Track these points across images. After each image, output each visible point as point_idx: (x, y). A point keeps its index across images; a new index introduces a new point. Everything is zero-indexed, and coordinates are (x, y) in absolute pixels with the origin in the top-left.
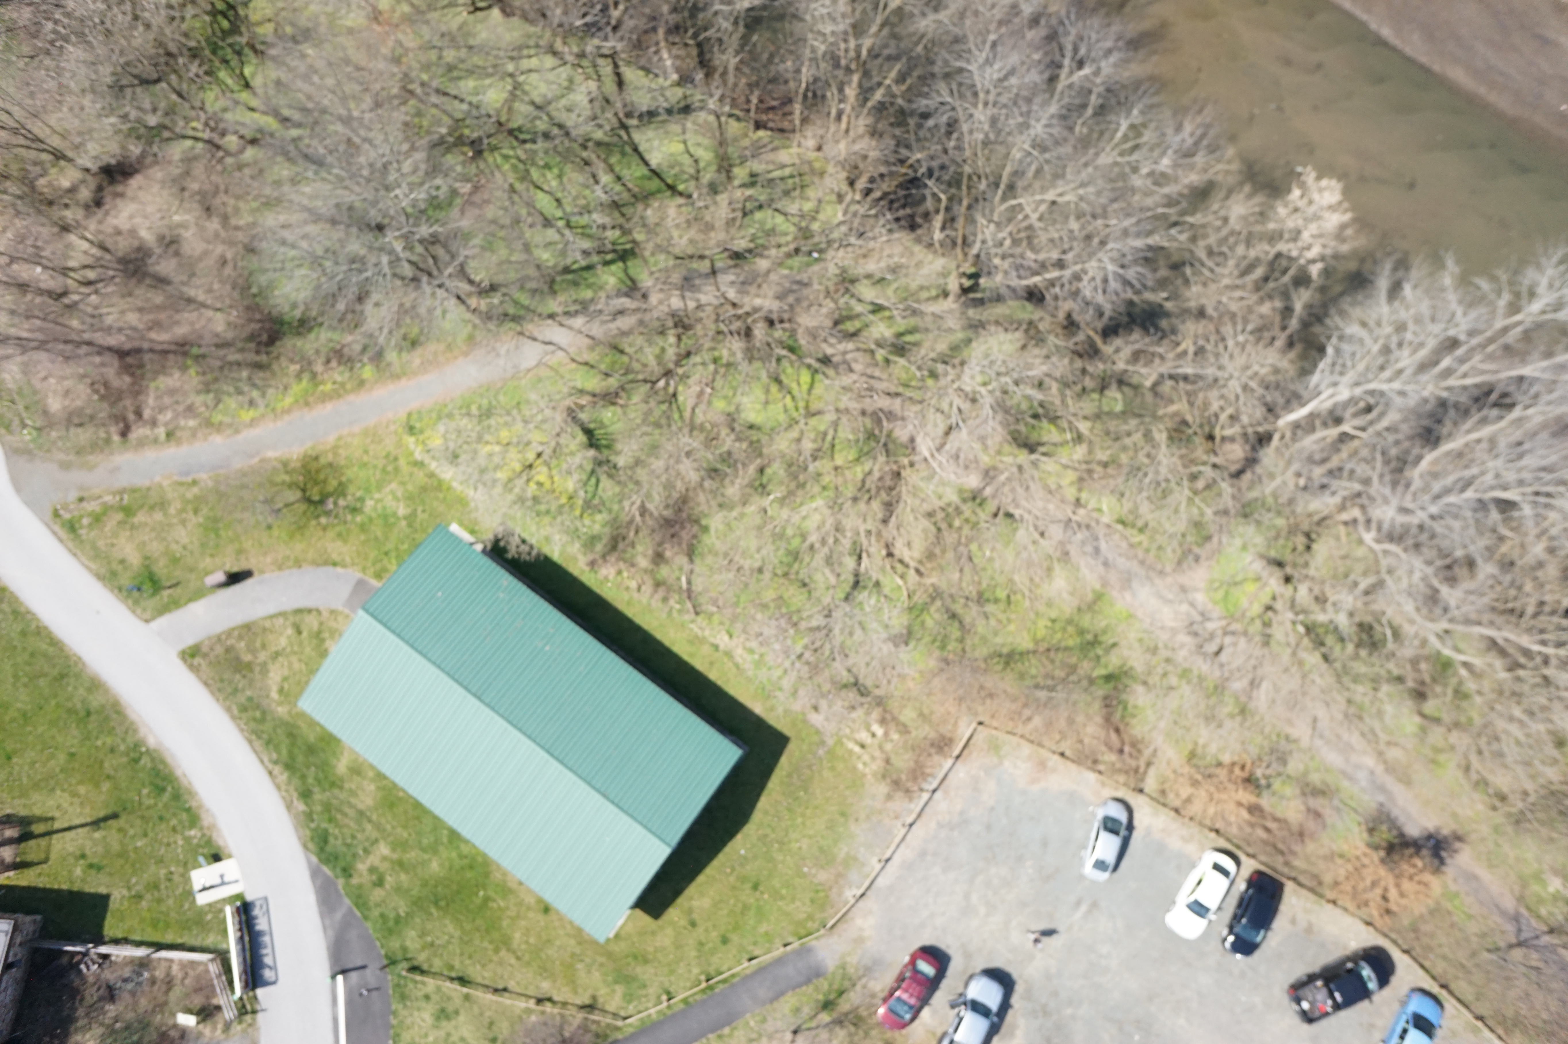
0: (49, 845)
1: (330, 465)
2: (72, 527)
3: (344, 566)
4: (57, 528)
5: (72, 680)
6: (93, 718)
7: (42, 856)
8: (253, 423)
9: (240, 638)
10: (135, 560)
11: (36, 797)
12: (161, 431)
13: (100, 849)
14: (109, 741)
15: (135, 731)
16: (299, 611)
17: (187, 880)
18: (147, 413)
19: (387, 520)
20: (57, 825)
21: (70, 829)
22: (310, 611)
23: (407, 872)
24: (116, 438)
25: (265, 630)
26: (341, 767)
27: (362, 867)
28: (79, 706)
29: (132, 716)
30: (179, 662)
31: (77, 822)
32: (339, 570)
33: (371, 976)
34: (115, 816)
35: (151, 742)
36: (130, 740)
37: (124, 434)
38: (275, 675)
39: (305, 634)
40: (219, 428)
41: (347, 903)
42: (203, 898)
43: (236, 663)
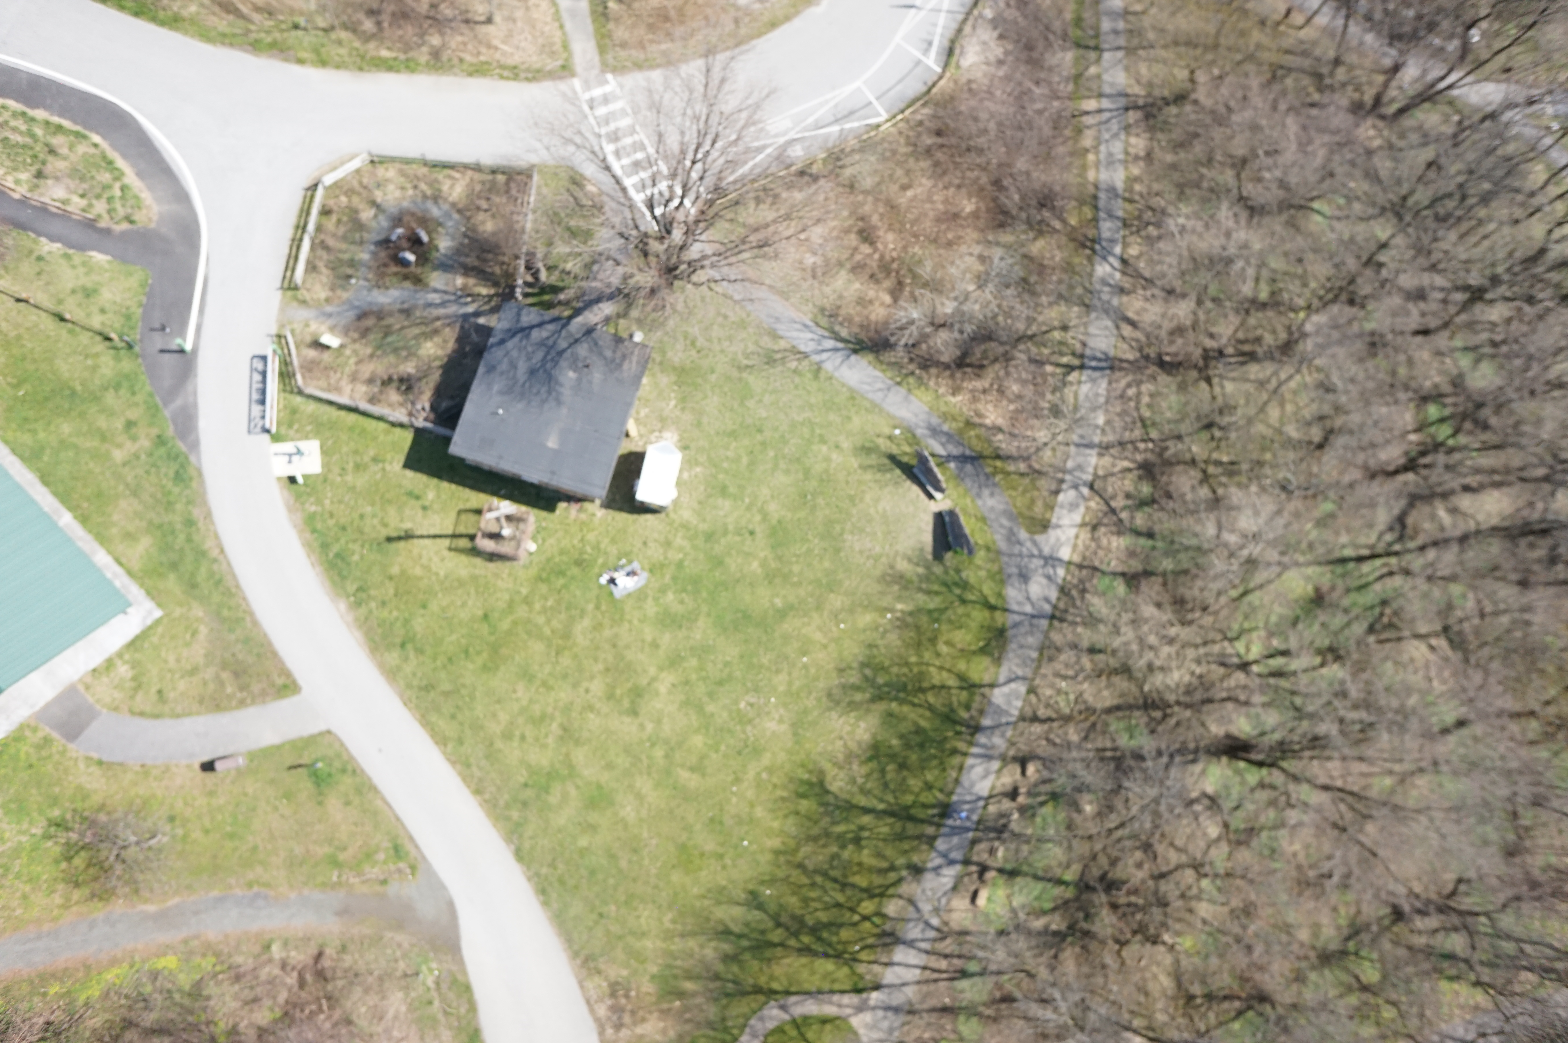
0: (456, 524)
1: (78, 885)
2: (398, 851)
3: (88, 759)
4: (413, 852)
5: (415, 683)
6: (398, 640)
7: (461, 516)
8: (163, 951)
9: (230, 697)
10: (333, 803)
11: (464, 573)
12: (276, 951)
13: (407, 512)
14: (385, 614)
15: (356, 620)
16: (157, 716)
17: (325, 465)
18: (292, 980)
20: (446, 542)
21: (435, 537)
22: (142, 714)
23: (99, 429)
24: (329, 951)
25: (201, 702)
28: (412, 655)
29: (358, 635)
30: (301, 681)
31: (427, 542)
32: (95, 755)
34: (389, 539)
35: (343, 606)
36: (363, 610)
37: (319, 956)
38: (197, 652)
39: (154, 690)
40: (207, 949)
41: (167, 413)
42: (312, 448)
43: (239, 672)
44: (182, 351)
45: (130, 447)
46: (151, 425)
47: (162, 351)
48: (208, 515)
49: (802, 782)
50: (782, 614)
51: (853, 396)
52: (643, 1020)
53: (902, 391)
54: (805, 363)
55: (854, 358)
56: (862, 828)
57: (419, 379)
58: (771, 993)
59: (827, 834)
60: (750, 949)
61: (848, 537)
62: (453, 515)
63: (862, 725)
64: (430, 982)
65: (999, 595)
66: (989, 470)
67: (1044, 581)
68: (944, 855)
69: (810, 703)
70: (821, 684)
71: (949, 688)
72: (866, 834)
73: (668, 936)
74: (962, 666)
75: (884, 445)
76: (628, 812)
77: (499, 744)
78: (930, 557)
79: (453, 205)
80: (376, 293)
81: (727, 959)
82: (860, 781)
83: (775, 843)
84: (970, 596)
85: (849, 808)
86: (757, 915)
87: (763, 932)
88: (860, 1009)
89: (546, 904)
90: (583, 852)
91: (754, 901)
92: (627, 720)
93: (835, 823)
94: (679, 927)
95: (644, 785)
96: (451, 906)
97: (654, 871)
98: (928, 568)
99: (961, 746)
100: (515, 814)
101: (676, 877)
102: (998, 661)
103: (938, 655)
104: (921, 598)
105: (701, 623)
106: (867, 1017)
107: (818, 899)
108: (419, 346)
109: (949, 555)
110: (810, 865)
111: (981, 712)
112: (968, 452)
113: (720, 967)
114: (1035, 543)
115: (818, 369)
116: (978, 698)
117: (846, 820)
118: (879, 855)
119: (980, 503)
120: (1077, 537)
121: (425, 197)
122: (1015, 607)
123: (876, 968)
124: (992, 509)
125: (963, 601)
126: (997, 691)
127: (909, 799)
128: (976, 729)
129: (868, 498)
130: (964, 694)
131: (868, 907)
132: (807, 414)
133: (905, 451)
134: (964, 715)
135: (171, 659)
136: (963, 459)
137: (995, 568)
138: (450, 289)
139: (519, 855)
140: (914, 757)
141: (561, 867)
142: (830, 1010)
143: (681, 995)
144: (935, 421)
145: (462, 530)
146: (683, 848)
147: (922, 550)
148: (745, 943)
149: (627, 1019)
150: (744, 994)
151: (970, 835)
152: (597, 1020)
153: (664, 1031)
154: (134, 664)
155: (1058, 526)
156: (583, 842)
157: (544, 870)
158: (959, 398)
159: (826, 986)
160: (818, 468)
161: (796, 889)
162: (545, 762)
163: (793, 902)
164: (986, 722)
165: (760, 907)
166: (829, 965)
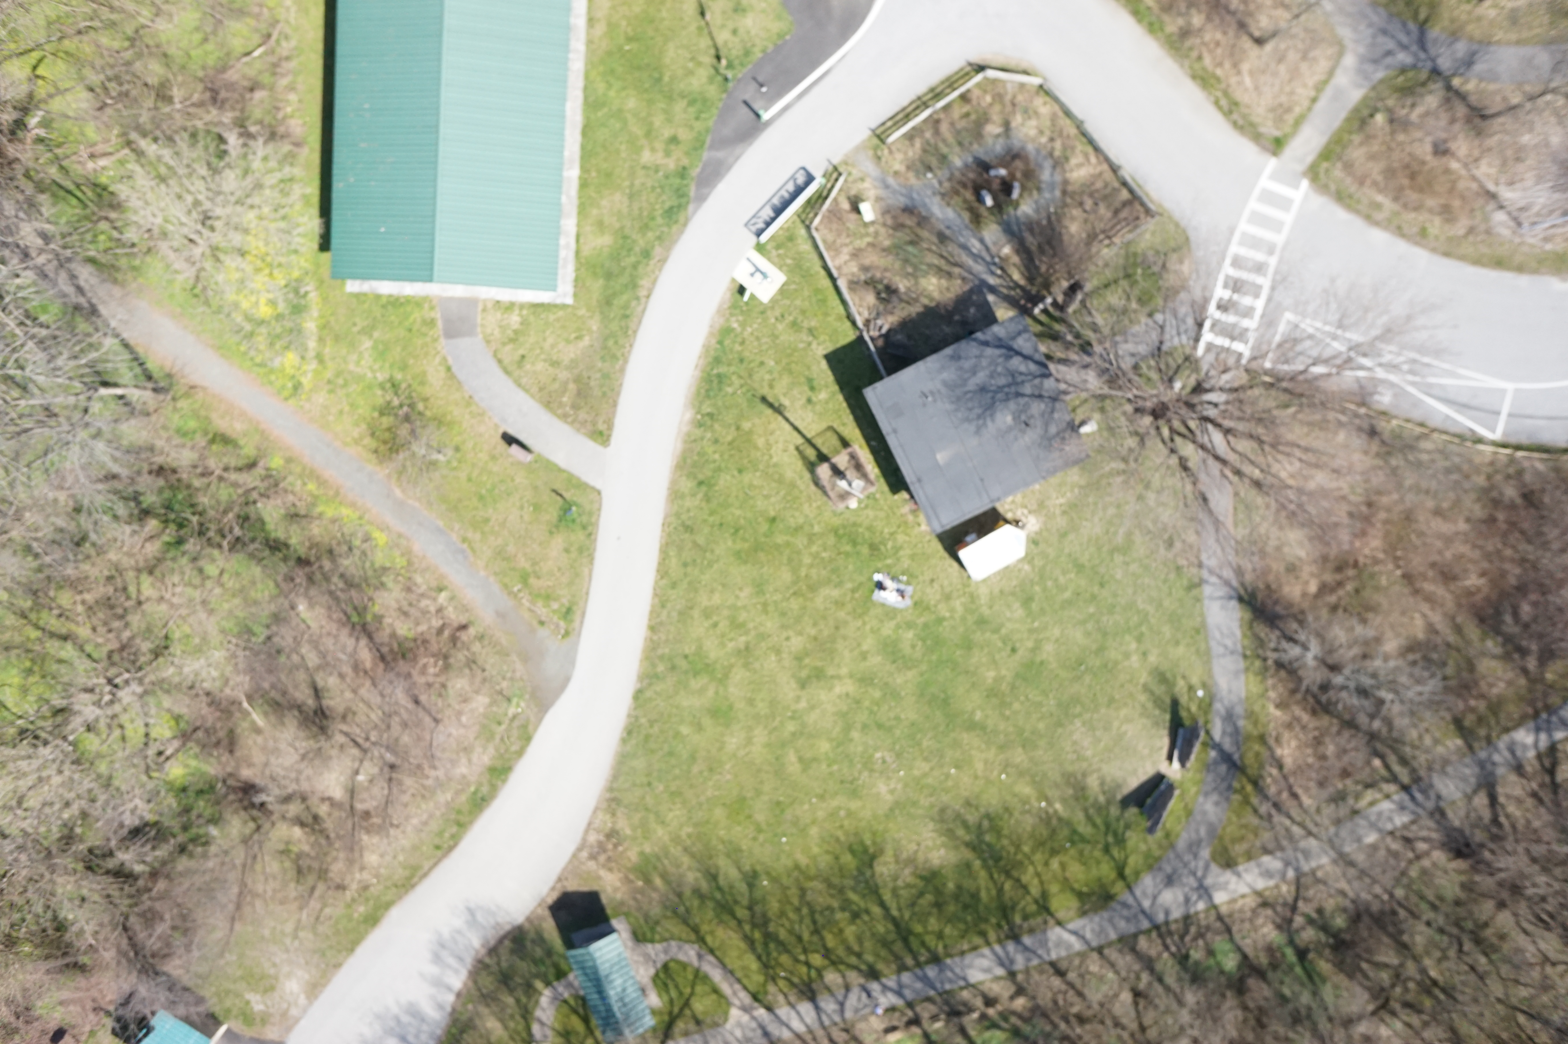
0: (819, 435)
1: (373, 435)
2: (568, 613)
3: (445, 360)
4: (576, 624)
5: (684, 517)
6: (701, 477)
7: (829, 434)
8: (384, 528)
9: (561, 405)
10: (558, 542)
11: (789, 474)
12: (443, 597)
13: (795, 392)
14: (710, 450)
15: (688, 434)
16: (507, 372)
17: (774, 301)
18: (436, 623)
19: (382, 351)
20: (800, 440)
21: (796, 429)
22: (500, 361)
23: (651, 124)
24: (472, 631)
25: (541, 389)
26: (606, 240)
27: (671, 164)
28: (700, 496)
29: (679, 446)
30: (614, 440)
31: (787, 427)
32: (450, 362)
33: (749, 92)
34: (764, 399)
35: (689, 415)
36: (698, 432)
37: (464, 627)
38: (569, 352)
39: (521, 352)
40: (407, 553)
41: (705, 155)
42: (778, 278)
43: (583, 393)
44: (758, 116)
45: (659, 158)
46: (687, 154)
47: (746, 103)
48: (663, 261)
49: (862, 843)
50: (972, 726)
51: (1201, 630)
52: (610, 870)
53: (1242, 664)
54: (1194, 570)
55: (1234, 603)
56: (867, 912)
57: (901, 300)
58: (701, 940)
59: (841, 891)
60: (718, 902)
61: (1078, 723)
62: (824, 425)
63: (942, 852)
64: (512, 711)
65: (1137, 874)
66: (1236, 785)
67: (1181, 898)
68: (901, 986)
69: (925, 802)
70: (945, 798)
71: (1028, 892)
72: (866, 918)
73: (676, 839)
74: (1054, 888)
75: (1181, 686)
76: (733, 741)
77: (696, 613)
78: (1119, 797)
79: (1066, 182)
80: (937, 199)
81: (697, 892)
82: (900, 883)
83: (803, 861)
84: (1115, 852)
85: (873, 891)
86: (743, 887)
87: (736, 902)
88: (745, 1009)
89: (624, 741)
90: (677, 734)
91: (751, 879)
92: (794, 685)
93: (854, 889)
94: (688, 842)
95: (760, 736)
96: (567, 680)
97: (709, 793)
98: (1109, 802)
99: (992, 936)
100: (661, 668)
101: (719, 813)
102: (1083, 913)
103: (1046, 864)
104: (1080, 816)
105: (910, 674)
106: (745, 1018)
107: (792, 922)
108: (926, 274)
109: (1133, 811)
110: (809, 897)
111: (1031, 931)
112: (1236, 757)
113: (687, 892)
114: (1207, 868)
115: (1196, 585)
116: (1039, 920)
117: (864, 896)
118: (860, 939)
119: (1201, 799)
120: (1243, 896)
121: (1051, 155)
122: (1138, 892)
123: (781, 998)
124: (1204, 813)
125: (1107, 850)
126: (1058, 930)
127: (918, 928)
128: (1015, 937)
129: (1123, 712)
130: (1033, 908)
131: (817, 959)
132: (1151, 609)
133: (1190, 708)
134: (1018, 919)
135: (550, 341)
136: (1226, 757)
137: (1157, 853)
138: (994, 249)
139: (638, 695)
140: (951, 908)
141: (656, 729)
142: (726, 988)
143: (648, 881)
144: (1239, 710)
145: (818, 442)
146: (742, 800)
147: (1119, 786)
148: (718, 896)
149: (602, 858)
150: (685, 922)
151: (932, 993)
152: (584, 839)
153: (616, 890)
154: (524, 322)
155: (1239, 875)
156: (685, 730)
157: (643, 721)
158: (1278, 713)
159: (739, 974)
160: (1113, 654)
161: (785, 900)
162: (713, 655)
163: (774, 906)
164: (1027, 940)
165: (751, 886)
166: (754, 965)
